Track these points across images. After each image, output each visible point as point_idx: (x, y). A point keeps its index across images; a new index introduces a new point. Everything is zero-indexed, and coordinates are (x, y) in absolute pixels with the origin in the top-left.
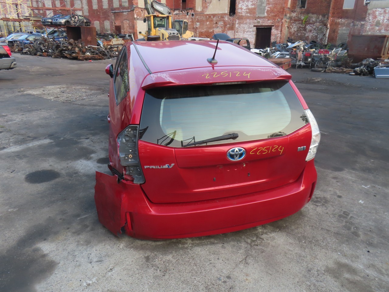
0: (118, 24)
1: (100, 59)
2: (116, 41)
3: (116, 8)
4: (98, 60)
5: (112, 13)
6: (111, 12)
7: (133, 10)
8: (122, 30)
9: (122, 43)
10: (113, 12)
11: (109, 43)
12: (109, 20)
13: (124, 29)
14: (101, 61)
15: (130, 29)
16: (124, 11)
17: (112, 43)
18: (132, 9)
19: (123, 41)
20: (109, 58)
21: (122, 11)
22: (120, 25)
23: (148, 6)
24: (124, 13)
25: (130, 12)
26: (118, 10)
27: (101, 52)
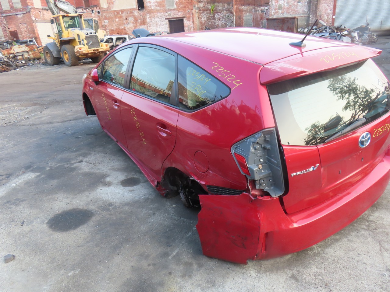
0: (12, 28)
1: (5, 71)
2: (18, 49)
3: (7, 11)
4: (2, 72)
5: (3, 16)
6: (2, 15)
7: (29, 12)
8: (20, 36)
9: (26, 50)
10: (4, 15)
11: (10, 52)
13: (22, 34)
14: (7, 73)
15: (30, 33)
16: (17, 13)
17: (14, 51)
18: (28, 11)
19: (27, 47)
20: (15, 69)
21: (15, 14)
22: (15, 30)
23: (51, 6)
24: (18, 16)
25: (26, 14)
26: (10, 13)
27: (4, 62)
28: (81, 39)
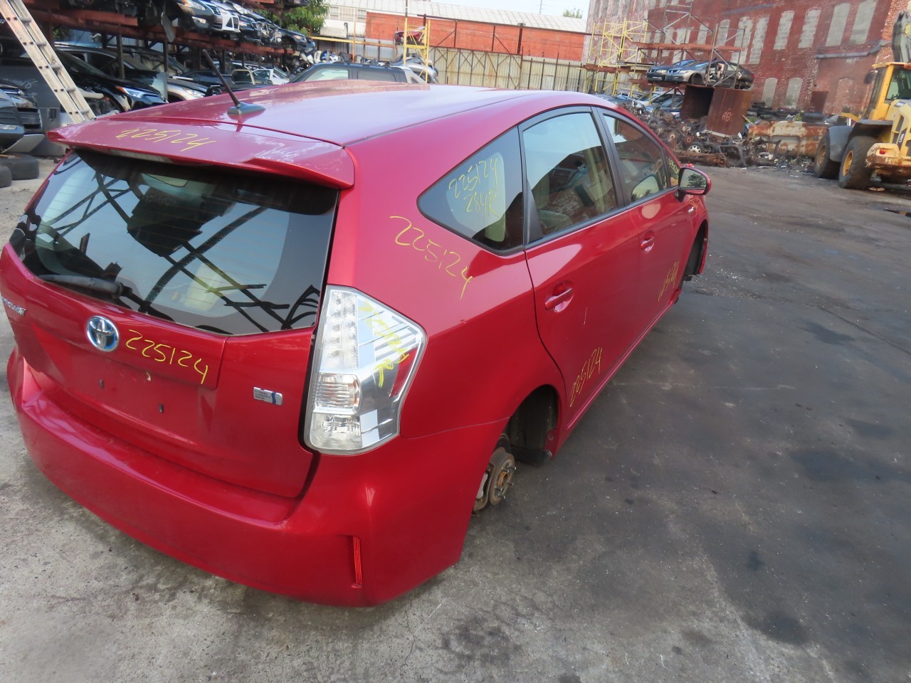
0: (820, 87)
1: (716, 165)
2: (784, 128)
3: (832, 47)
4: (710, 165)
5: (817, 58)
6: (816, 56)
7: (875, 54)
8: (827, 104)
9: (799, 134)
10: (821, 56)
11: (764, 132)
12: (802, 76)
13: (833, 102)
14: (716, 168)
15: (850, 101)
16: (848, 55)
17: (773, 131)
18: (874, 50)
19: (803, 129)
20: (741, 166)
21: (843, 55)
22: (826, 90)
23: (900, 41)
24: (849, 61)
25: (866, 59)
26: (835, 53)
27: (730, 148)
28: (902, 129)
